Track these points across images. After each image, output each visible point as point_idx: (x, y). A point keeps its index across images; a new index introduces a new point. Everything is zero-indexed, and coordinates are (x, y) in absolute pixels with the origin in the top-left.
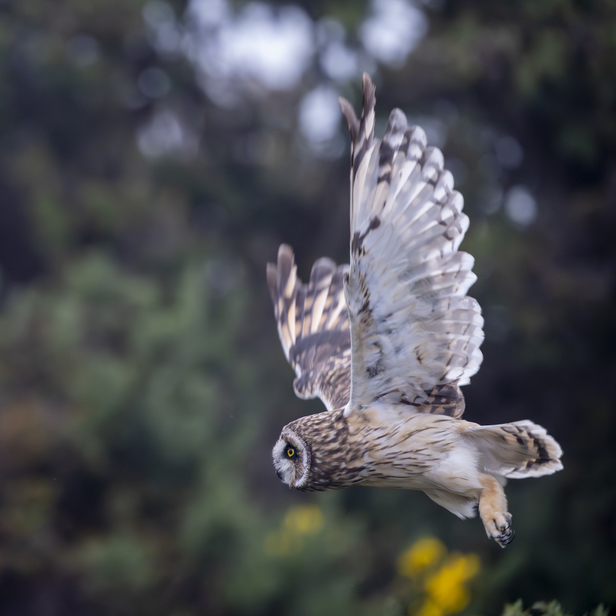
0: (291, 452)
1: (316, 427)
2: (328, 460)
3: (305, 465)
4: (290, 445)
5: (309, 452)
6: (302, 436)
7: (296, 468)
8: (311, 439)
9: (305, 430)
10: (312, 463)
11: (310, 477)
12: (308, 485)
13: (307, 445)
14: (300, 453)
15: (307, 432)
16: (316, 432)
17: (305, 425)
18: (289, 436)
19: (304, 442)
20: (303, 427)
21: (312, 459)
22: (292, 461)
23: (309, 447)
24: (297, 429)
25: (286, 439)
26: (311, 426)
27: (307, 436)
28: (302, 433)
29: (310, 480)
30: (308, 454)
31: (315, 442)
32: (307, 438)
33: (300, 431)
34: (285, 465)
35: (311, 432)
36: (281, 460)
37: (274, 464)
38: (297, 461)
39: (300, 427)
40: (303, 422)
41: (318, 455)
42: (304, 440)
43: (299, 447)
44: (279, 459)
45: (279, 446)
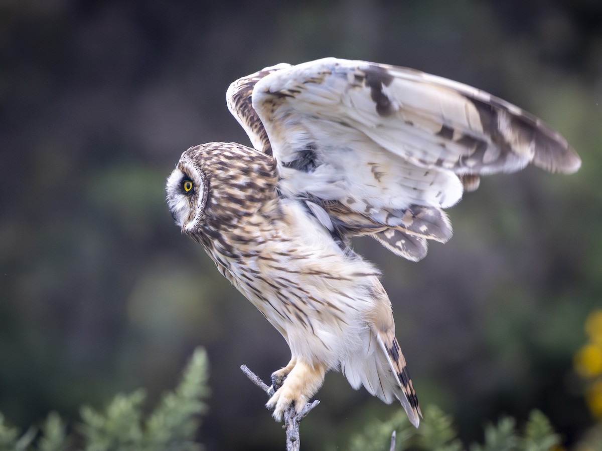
0: (187, 186)
1: (223, 159)
2: (224, 204)
3: (199, 203)
4: (186, 178)
5: (206, 188)
6: (200, 166)
7: (191, 207)
8: (211, 171)
9: (206, 159)
10: (207, 203)
11: (202, 220)
12: (199, 231)
13: (206, 179)
14: (197, 188)
15: (208, 162)
16: (221, 166)
17: (208, 153)
18: (186, 165)
19: (202, 174)
20: (205, 155)
21: (208, 197)
22: (187, 198)
23: (207, 181)
24: (197, 157)
25: (183, 168)
26: (216, 155)
27: (206, 167)
28: (202, 162)
29: (202, 224)
30: (205, 190)
31: (216, 176)
32: (206, 169)
33: (199, 160)
34: (179, 203)
35: (214, 163)
36: (176, 196)
37: (168, 200)
38: (193, 198)
39: (201, 154)
40: (207, 150)
41: (216, 193)
42: (203, 172)
43: (196, 181)
44: (174, 194)
45: (175, 178)
